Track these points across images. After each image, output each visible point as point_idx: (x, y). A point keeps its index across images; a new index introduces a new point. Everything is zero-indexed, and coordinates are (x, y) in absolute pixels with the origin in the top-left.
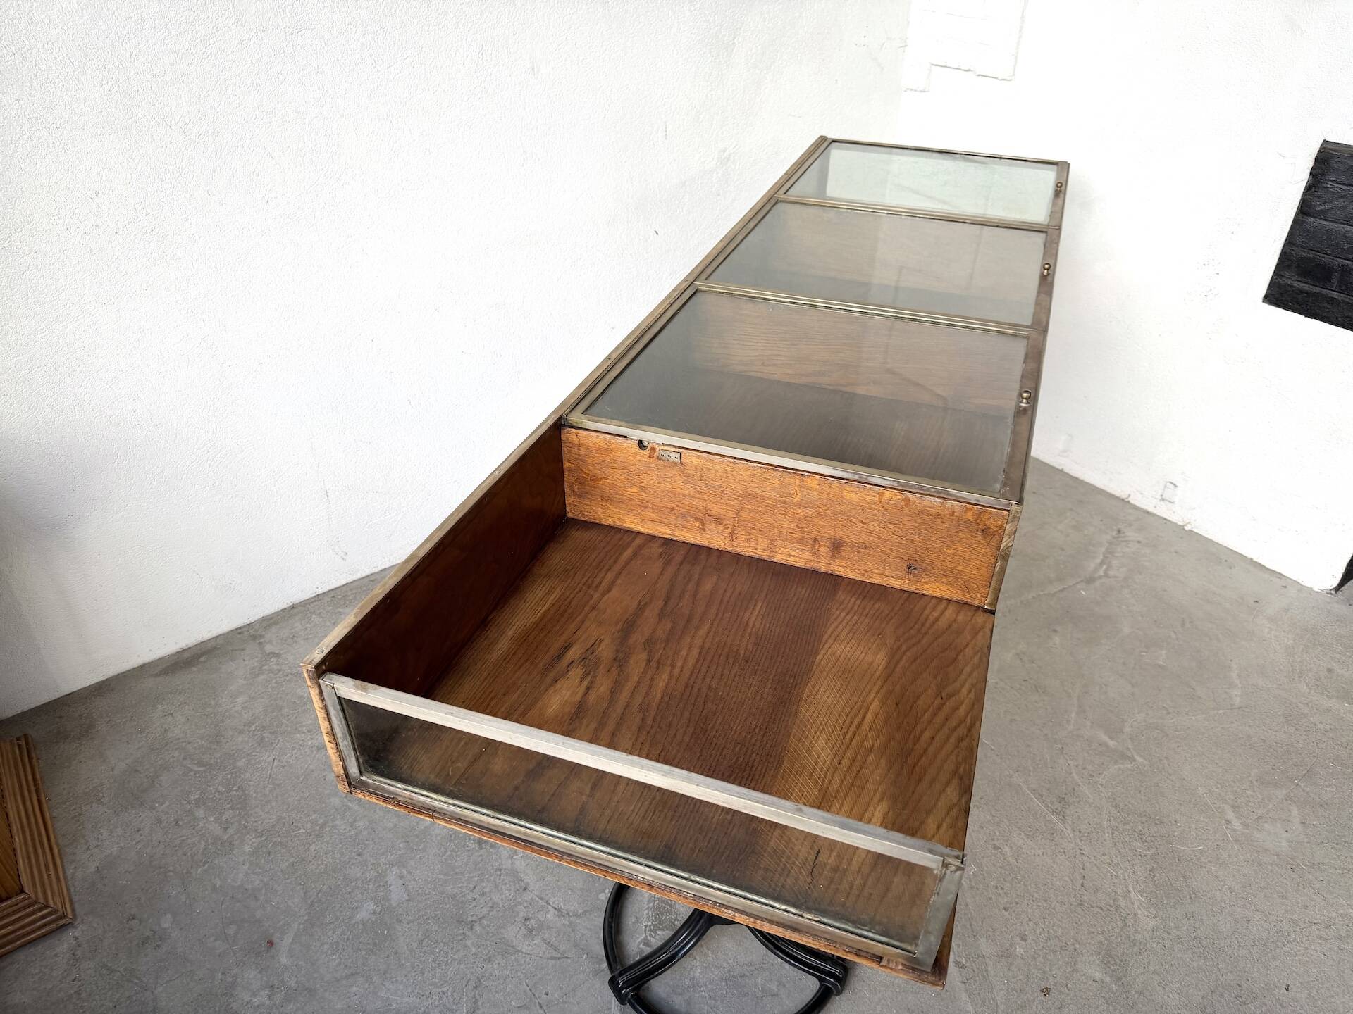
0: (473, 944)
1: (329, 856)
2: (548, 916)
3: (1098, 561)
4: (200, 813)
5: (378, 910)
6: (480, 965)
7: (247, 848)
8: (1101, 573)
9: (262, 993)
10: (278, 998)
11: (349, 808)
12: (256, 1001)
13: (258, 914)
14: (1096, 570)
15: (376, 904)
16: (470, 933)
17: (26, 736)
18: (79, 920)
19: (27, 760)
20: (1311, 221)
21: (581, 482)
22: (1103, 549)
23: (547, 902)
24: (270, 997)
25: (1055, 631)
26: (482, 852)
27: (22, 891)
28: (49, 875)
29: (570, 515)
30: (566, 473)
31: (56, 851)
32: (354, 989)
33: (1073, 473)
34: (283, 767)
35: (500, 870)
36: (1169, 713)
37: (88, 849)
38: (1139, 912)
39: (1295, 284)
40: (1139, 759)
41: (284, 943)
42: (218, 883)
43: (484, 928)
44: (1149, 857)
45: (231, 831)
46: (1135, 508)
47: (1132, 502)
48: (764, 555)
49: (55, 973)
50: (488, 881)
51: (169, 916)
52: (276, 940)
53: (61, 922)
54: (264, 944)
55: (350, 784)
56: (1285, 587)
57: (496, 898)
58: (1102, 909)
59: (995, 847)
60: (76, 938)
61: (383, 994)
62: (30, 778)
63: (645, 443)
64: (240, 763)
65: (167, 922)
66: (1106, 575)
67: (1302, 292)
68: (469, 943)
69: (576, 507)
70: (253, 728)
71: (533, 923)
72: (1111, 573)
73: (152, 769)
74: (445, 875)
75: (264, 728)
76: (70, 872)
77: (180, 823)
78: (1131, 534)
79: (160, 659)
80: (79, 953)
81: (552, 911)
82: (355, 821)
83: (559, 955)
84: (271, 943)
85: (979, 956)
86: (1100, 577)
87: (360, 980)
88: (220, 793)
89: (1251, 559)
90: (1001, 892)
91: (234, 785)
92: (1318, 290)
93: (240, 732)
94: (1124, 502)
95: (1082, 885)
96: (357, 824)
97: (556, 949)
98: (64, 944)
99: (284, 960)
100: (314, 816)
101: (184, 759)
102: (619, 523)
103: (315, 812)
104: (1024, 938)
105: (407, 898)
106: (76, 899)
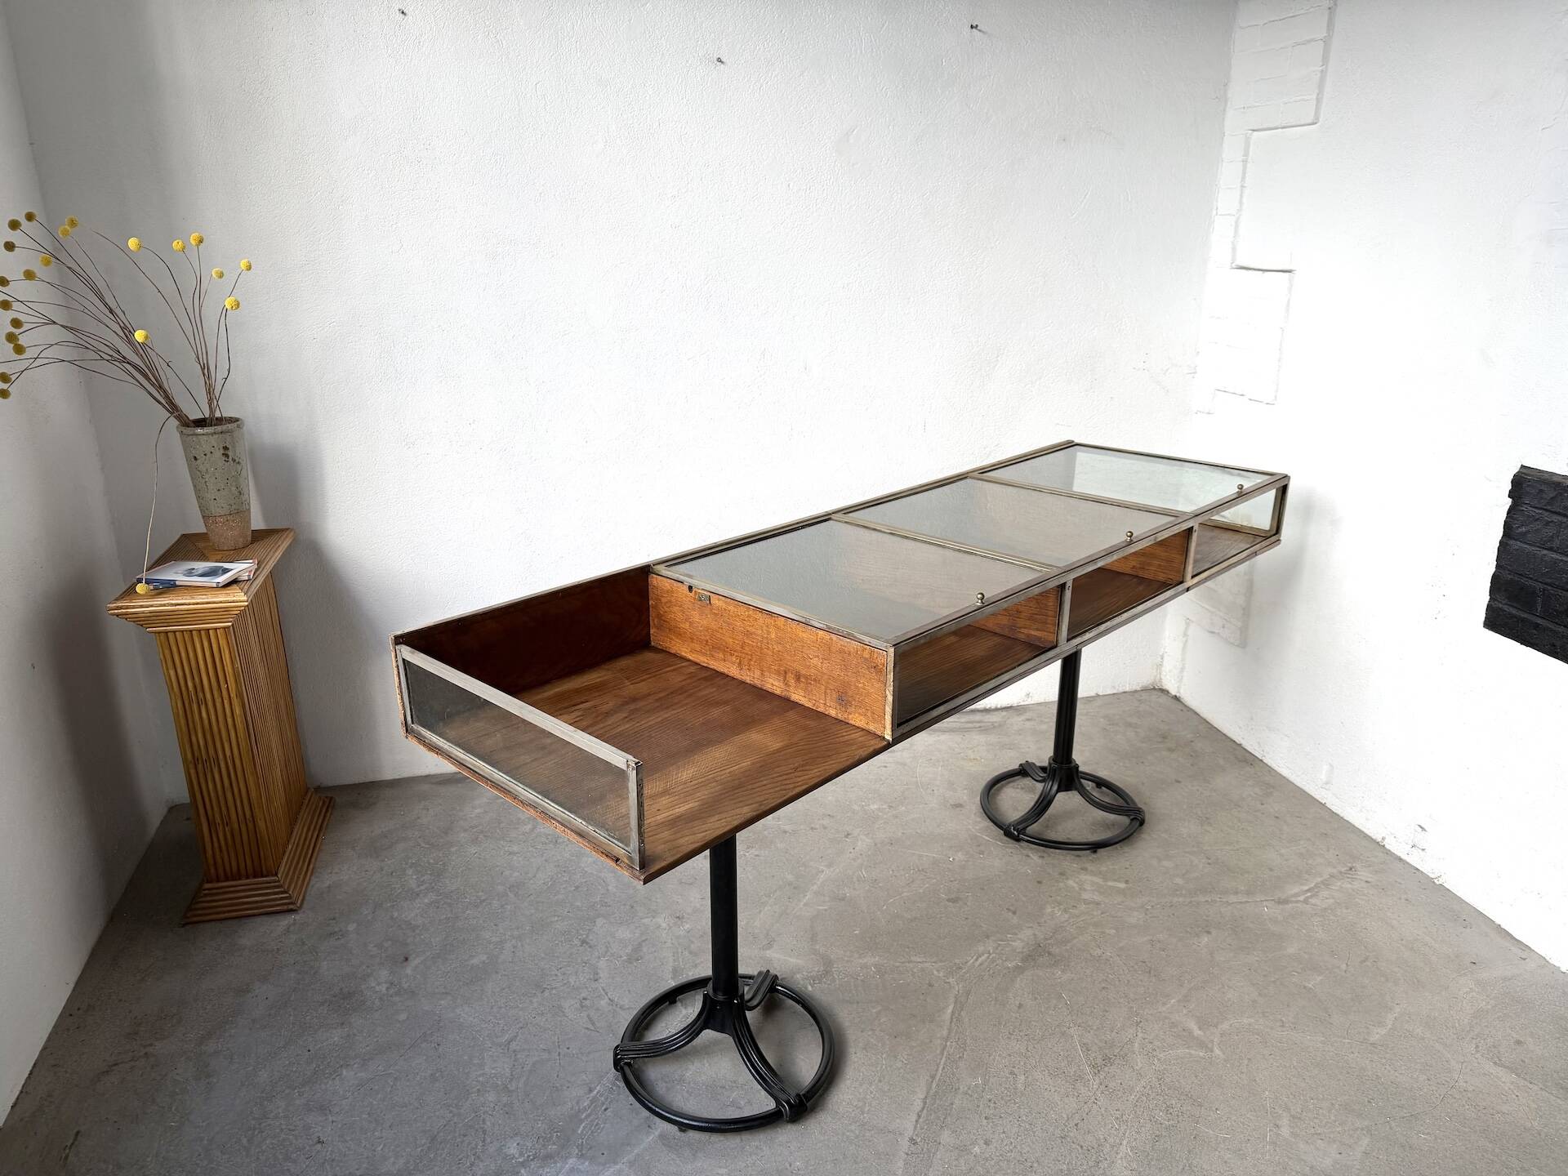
0: (537, 1002)
1: (475, 920)
2: (602, 1002)
3: (1306, 888)
4: (410, 872)
5: (487, 962)
6: (533, 1016)
7: (426, 901)
8: (1302, 898)
9: (384, 985)
10: (392, 991)
11: (507, 895)
12: (377, 988)
13: (409, 941)
14: (1297, 895)
15: (488, 958)
16: (539, 995)
17: (331, 798)
18: (303, 910)
19: (324, 811)
20: (1515, 545)
21: (659, 616)
22: (1319, 880)
23: (606, 994)
24: (387, 989)
25: (1209, 932)
26: (581, 948)
27: (276, 875)
28: (298, 878)
29: (653, 644)
30: (651, 609)
31: (311, 866)
32: (443, 1002)
33: (1334, 809)
34: (480, 858)
35: (586, 963)
36: (1283, 1026)
37: (331, 873)
38: (1120, 1162)
39: (1506, 608)
40: (1217, 1051)
41: (414, 962)
42: (396, 914)
43: (551, 994)
44: (1164, 1126)
45: (422, 888)
46: (1388, 853)
47: (1387, 846)
48: (758, 683)
49: (272, 935)
50: (574, 966)
51: (355, 925)
52: (411, 958)
53: (291, 907)
54: (402, 958)
55: (407, 732)
56: (1524, 959)
57: (572, 980)
58: (1082, 1147)
59: (1012, 1073)
60: (295, 920)
61: (458, 1011)
62: (320, 821)
63: (694, 590)
64: (453, 849)
65: (351, 927)
66: (1306, 901)
67: (1513, 616)
68: (535, 1000)
69: (656, 637)
70: (475, 830)
71: (587, 1003)
72: (1313, 901)
73: (396, 838)
74: (546, 955)
75: (482, 832)
76: (312, 883)
77: (394, 874)
78: (1364, 874)
79: (441, 774)
80: (292, 928)
81: (607, 1000)
82: (507, 904)
83: (592, 1028)
84: (407, 959)
85: (935, 1141)
86: (1297, 902)
87: (449, 998)
88: (429, 863)
89: (1500, 925)
90: (992, 1105)
91: (442, 861)
92: (1525, 615)
93: (465, 831)
94: (1379, 846)
95: (1076, 1125)
96: (506, 906)
97: (593, 1024)
98: (285, 921)
99: (409, 971)
100: (480, 894)
101: (420, 837)
102: (679, 652)
103: (483, 891)
104: (987, 1143)
105: (510, 960)
106: (307, 898)
